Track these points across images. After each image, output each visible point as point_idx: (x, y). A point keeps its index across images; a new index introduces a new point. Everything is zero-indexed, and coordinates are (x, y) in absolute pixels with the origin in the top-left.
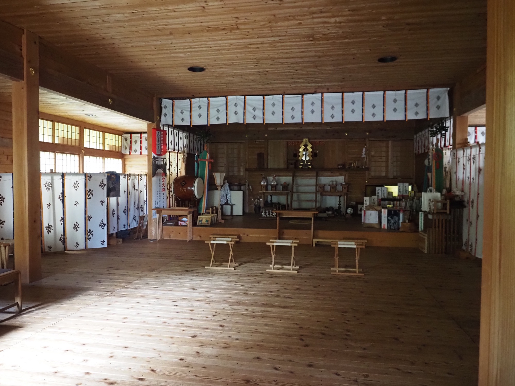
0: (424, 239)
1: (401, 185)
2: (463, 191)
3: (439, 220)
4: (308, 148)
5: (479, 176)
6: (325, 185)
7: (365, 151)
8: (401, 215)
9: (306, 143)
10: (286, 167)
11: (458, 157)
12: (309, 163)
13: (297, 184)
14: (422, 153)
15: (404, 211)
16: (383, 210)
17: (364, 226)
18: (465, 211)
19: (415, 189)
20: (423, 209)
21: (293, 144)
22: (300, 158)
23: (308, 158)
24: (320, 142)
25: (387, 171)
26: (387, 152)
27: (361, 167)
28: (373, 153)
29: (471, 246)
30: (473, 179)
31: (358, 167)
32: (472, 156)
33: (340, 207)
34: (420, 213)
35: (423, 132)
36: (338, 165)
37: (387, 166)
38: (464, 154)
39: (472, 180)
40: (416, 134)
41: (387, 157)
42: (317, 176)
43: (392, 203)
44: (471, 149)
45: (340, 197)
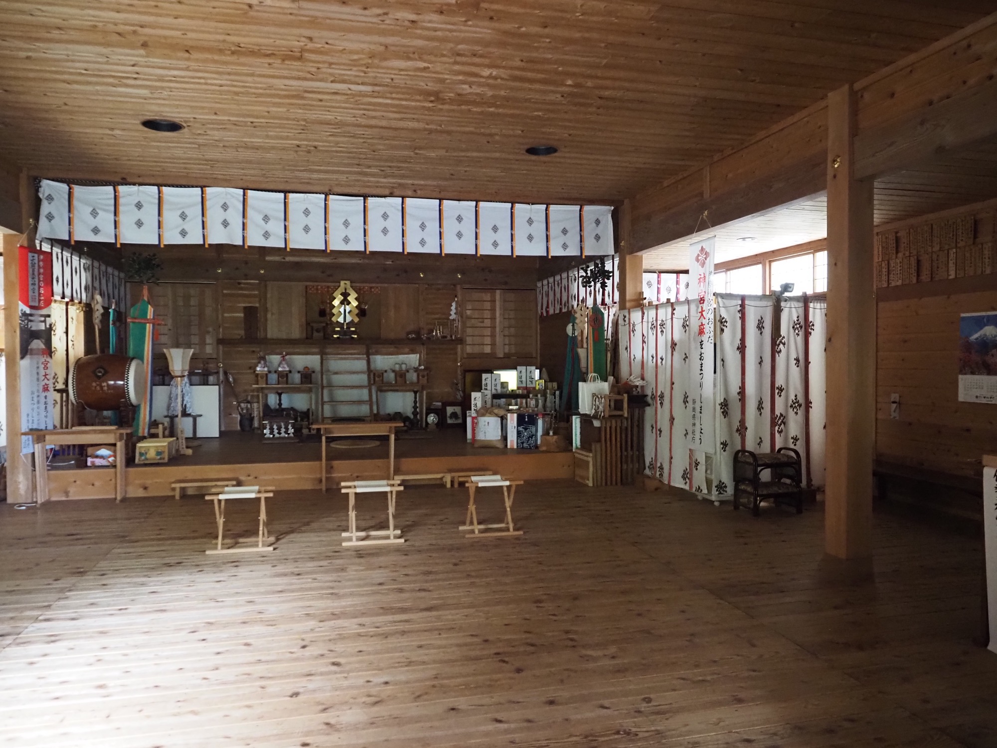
0: (588, 462)
1: (523, 369)
2: (643, 379)
3: (611, 428)
4: (349, 298)
5: (672, 355)
6: (386, 371)
7: (456, 309)
8: (540, 422)
9: (346, 289)
10: (304, 335)
11: (632, 322)
12: (353, 329)
13: (328, 371)
14: (555, 315)
15: (544, 416)
16: (509, 415)
17: (476, 445)
18: (649, 411)
19: (545, 375)
20: (582, 410)
21: (317, 289)
22: (334, 319)
23: (349, 319)
24: (371, 288)
25: (493, 344)
26: (493, 310)
27: (449, 338)
28: (469, 312)
29: (661, 468)
30: (662, 359)
31: (445, 337)
32: (659, 322)
33: (415, 413)
34: (574, 417)
35: (558, 278)
36: (408, 333)
37: (493, 336)
38: (643, 319)
39: (659, 361)
40: (541, 279)
41: (493, 318)
42: (368, 355)
43: (513, 401)
44: (657, 309)
45: (415, 393)
